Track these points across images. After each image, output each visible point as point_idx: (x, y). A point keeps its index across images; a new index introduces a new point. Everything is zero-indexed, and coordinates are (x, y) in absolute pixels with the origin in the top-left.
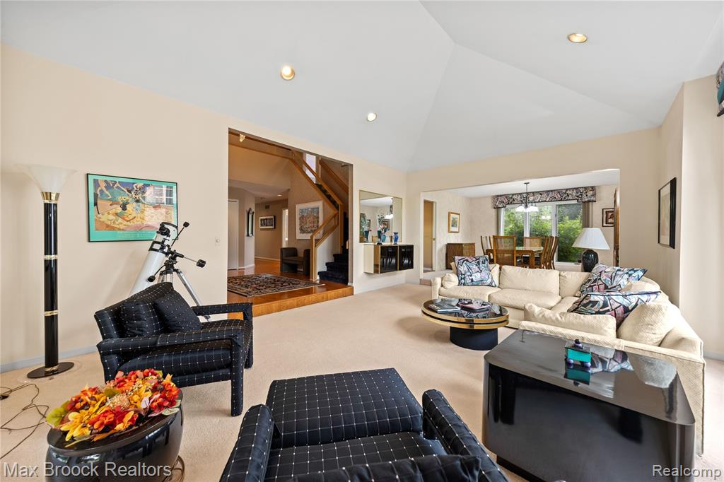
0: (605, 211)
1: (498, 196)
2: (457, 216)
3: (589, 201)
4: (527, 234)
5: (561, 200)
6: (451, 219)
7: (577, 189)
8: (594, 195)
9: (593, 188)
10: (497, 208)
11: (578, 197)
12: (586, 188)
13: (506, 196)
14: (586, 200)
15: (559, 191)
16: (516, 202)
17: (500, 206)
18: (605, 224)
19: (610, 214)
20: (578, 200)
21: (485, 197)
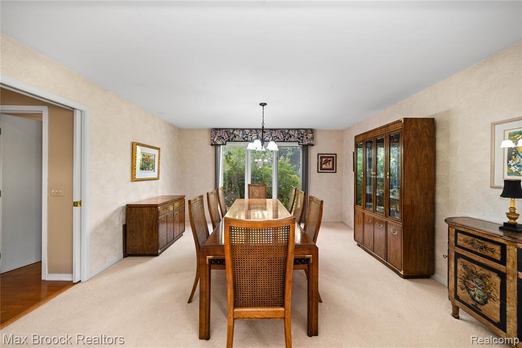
0: (320, 156)
1: (217, 129)
2: (156, 152)
3: (309, 144)
4: (248, 181)
5: (284, 141)
6: (139, 157)
7: (298, 130)
8: (313, 138)
9: (312, 131)
10: (215, 145)
11: (299, 138)
12: (306, 130)
13: (226, 130)
14: (307, 143)
15: (282, 131)
16: (237, 139)
17: (219, 143)
18: (319, 171)
19: (324, 160)
20: (299, 142)
21: (200, 130)
